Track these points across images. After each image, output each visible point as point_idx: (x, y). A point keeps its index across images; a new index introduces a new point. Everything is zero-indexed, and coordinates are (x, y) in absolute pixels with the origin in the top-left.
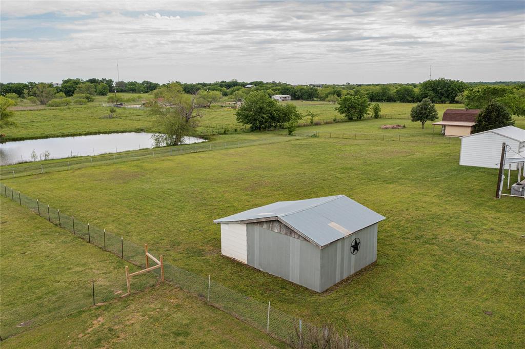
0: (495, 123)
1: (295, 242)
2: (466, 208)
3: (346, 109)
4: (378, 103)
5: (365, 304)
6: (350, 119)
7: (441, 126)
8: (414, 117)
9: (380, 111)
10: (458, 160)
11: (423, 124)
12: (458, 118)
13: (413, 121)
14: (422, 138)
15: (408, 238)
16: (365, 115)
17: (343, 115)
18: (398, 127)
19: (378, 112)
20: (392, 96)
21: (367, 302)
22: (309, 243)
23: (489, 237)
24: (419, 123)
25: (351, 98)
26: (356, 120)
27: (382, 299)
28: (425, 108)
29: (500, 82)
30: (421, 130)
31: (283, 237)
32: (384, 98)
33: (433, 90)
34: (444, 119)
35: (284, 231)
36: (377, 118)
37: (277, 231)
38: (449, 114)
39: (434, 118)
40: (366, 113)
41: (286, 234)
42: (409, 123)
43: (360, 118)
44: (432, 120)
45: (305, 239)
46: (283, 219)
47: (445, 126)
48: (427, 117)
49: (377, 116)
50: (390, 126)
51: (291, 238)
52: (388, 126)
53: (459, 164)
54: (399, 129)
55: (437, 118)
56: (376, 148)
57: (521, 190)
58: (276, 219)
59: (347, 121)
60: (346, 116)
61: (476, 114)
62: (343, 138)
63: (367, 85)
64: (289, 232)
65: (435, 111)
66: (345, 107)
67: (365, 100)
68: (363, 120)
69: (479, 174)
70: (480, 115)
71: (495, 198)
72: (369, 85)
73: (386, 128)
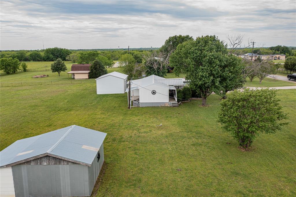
0: (99, 71)
1: (64, 168)
2: (122, 117)
3: (4, 67)
4: (25, 62)
5: (123, 192)
6: (8, 73)
7: (71, 74)
8: (54, 69)
9: (27, 67)
10: (96, 92)
11: (59, 73)
12: (80, 69)
13: (53, 72)
14: (64, 82)
15: (109, 142)
16: (18, 70)
17: (2, 71)
18: (45, 76)
19: (25, 68)
20: (27, 57)
21: (122, 189)
22: (79, 165)
23: (145, 130)
24: (57, 73)
25: (7, 60)
26: (11, 74)
27: (129, 184)
28: (59, 63)
29: (81, 50)
30: (59, 77)
31: (53, 167)
32: (23, 59)
33: (52, 54)
34: (72, 70)
35: (52, 162)
36: (25, 71)
37: (46, 164)
38: (74, 67)
39: (64, 69)
40: (18, 69)
41: (55, 164)
42: (50, 73)
43: (14, 72)
44: (64, 71)
45: (74, 163)
46: (52, 153)
47: (74, 74)
48: (61, 69)
49: (25, 70)
50: (39, 76)
51: (60, 166)
52: (38, 76)
53: (96, 94)
54: (45, 77)
55: (66, 70)
56: (41, 90)
57: (137, 103)
58: (46, 155)
59: (6, 75)
60: (5, 71)
61: (89, 66)
62: (12, 86)
63: (5, 51)
64: (58, 162)
65: (65, 66)
66: (3, 66)
67: (17, 61)
68: (16, 73)
69: (111, 98)
70: (91, 67)
71: (128, 109)
72: (6, 51)
73: (37, 77)
